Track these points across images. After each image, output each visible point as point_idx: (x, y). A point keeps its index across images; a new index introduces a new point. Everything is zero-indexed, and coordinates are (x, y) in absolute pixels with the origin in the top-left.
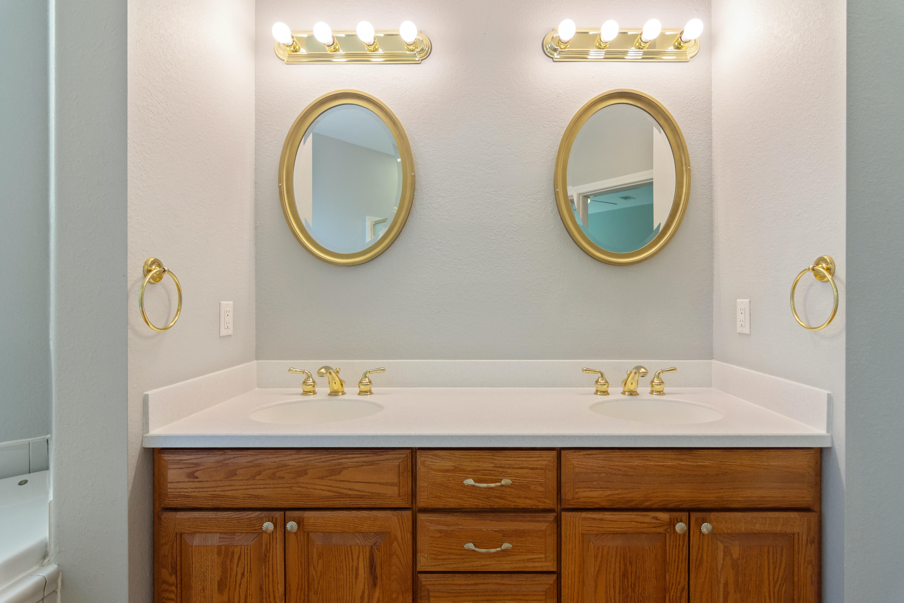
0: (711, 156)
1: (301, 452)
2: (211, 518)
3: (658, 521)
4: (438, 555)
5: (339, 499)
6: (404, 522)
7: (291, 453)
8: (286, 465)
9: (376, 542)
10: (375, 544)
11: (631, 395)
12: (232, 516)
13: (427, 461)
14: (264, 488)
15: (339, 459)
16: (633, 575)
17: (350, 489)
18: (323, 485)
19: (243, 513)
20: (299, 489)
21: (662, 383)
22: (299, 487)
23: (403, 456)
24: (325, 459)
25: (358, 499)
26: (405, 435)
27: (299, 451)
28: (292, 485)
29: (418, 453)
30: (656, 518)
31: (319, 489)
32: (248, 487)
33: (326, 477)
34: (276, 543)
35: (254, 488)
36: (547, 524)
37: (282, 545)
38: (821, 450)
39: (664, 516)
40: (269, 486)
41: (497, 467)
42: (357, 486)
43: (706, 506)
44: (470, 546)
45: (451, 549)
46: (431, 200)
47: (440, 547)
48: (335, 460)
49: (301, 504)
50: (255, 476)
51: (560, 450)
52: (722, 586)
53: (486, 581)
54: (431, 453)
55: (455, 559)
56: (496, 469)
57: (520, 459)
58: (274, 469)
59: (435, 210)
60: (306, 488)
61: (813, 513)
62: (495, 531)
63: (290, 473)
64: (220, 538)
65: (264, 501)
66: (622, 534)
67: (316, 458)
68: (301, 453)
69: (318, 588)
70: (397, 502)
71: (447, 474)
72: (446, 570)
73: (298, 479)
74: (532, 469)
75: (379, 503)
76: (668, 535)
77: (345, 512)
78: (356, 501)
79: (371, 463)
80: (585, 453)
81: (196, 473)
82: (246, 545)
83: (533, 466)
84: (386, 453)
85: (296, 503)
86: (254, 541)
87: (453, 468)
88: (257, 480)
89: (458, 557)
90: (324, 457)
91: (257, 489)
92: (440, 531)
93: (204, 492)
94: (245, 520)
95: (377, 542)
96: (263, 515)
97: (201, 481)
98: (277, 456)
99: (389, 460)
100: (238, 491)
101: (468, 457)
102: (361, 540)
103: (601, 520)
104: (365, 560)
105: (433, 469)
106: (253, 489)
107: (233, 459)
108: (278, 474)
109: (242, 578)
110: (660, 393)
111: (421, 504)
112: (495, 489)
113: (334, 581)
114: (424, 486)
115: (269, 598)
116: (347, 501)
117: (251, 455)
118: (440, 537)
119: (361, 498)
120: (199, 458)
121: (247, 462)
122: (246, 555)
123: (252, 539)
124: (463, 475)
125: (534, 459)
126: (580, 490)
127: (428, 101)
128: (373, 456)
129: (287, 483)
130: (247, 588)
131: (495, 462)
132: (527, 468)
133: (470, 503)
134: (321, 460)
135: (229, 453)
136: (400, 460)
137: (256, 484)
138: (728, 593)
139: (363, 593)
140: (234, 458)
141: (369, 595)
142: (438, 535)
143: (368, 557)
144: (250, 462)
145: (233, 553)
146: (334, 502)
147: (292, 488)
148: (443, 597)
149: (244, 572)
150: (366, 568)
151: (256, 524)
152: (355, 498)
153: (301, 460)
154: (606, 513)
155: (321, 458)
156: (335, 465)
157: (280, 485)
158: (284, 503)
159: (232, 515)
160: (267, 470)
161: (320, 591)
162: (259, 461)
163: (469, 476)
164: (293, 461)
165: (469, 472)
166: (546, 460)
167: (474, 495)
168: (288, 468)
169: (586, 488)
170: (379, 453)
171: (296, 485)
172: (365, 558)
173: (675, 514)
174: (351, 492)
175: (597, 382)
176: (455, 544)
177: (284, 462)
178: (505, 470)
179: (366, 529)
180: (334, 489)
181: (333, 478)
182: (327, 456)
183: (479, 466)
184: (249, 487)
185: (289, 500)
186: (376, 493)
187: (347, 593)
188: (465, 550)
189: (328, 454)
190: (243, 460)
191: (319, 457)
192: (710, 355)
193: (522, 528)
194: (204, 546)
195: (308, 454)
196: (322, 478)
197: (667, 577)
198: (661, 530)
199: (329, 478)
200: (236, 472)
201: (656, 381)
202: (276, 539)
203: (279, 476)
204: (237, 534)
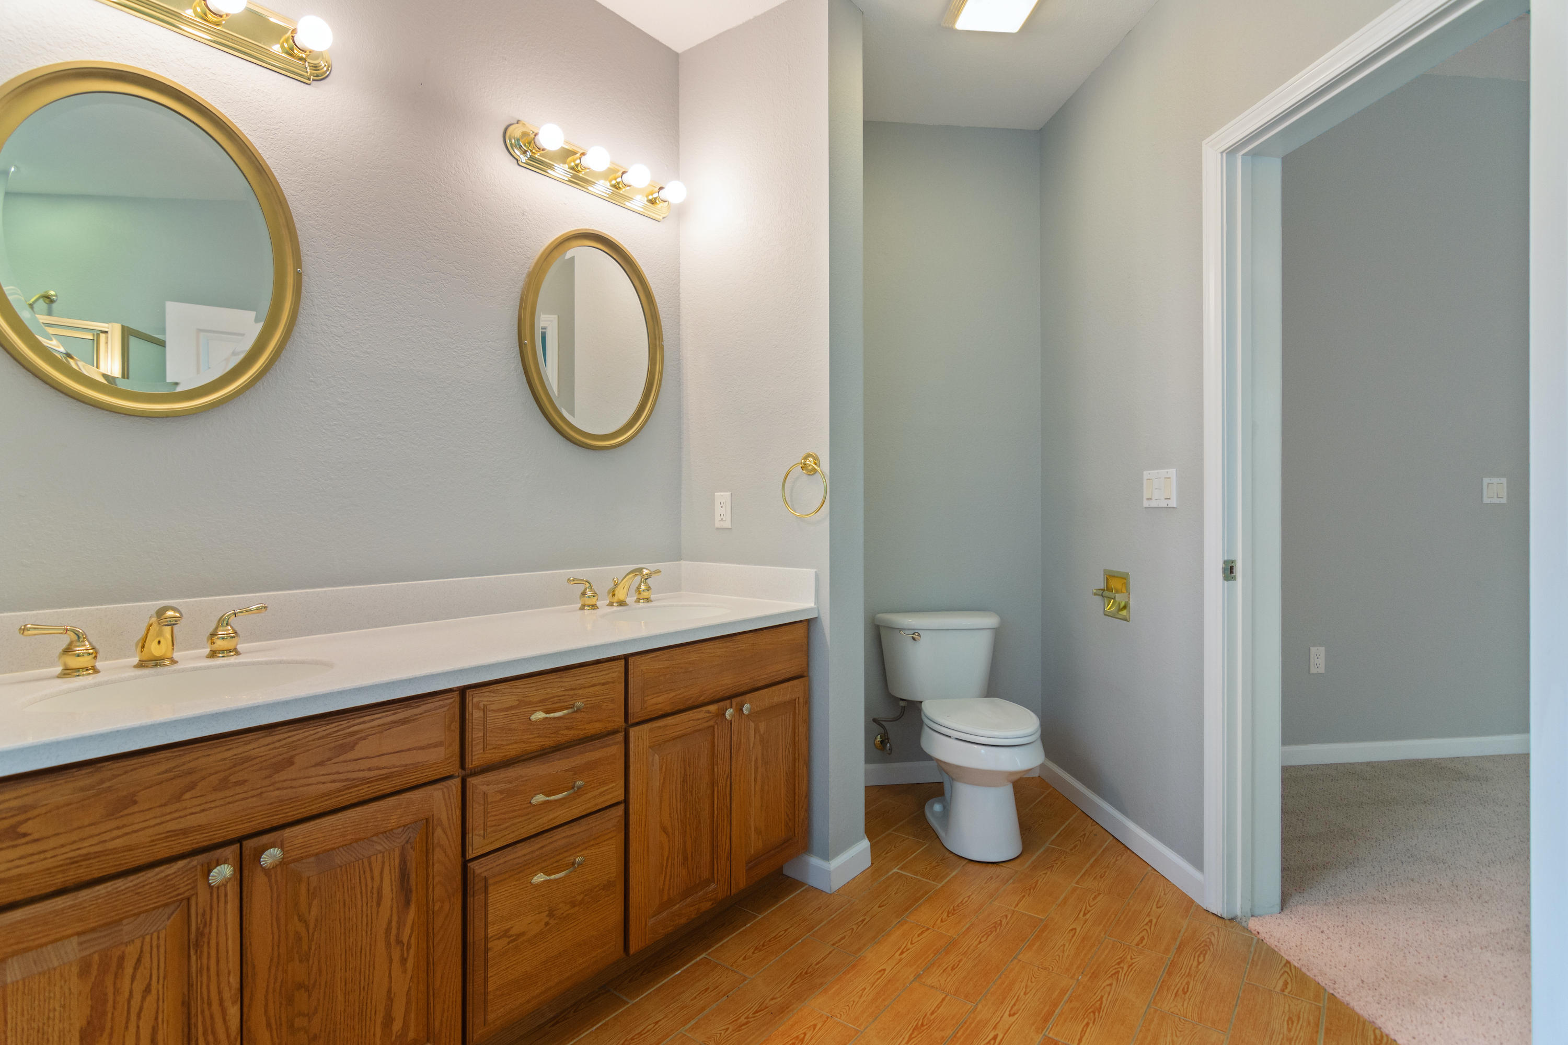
0: (679, 334)
1: (275, 731)
2: (63, 909)
3: (711, 714)
4: (499, 825)
5: (350, 791)
6: (451, 796)
7: (254, 737)
8: (248, 759)
9: (407, 839)
10: (407, 842)
11: (621, 605)
12: (120, 887)
13: (482, 701)
14: (203, 811)
15: (349, 727)
16: (691, 776)
17: (370, 769)
18: (323, 775)
19: (146, 874)
20: (277, 793)
21: (648, 589)
22: (278, 789)
23: (449, 701)
24: (325, 733)
25: (381, 782)
26: (456, 669)
27: (270, 730)
28: (264, 789)
29: (469, 693)
30: (709, 712)
31: (315, 782)
32: (163, 819)
33: (330, 759)
34: (226, 902)
35: (180, 817)
36: (617, 746)
37: (237, 901)
38: (808, 621)
39: (713, 708)
40: (213, 805)
41: (568, 690)
42: (383, 762)
43: (744, 689)
44: (540, 798)
45: (515, 811)
46: (329, 320)
47: (501, 814)
48: (343, 729)
49: (276, 820)
50: (183, 794)
51: (626, 658)
52: (753, 763)
53: (554, 839)
54: (485, 689)
55: (519, 822)
56: (567, 693)
57: (590, 676)
58: (225, 770)
59: (337, 338)
60: (291, 787)
61: (803, 679)
62: (566, 771)
63: (261, 769)
64: (80, 944)
65: (198, 837)
66: (680, 737)
67: (307, 734)
68: (277, 732)
69: (310, 949)
70: (441, 770)
71: (508, 713)
72: (505, 843)
73: (276, 776)
74: (603, 684)
75: (413, 779)
76: (716, 726)
77: (357, 809)
78: (378, 785)
79: (404, 722)
80: (650, 656)
81: (24, 825)
82: (154, 932)
83: (604, 681)
84: (424, 702)
85: (267, 819)
86: (172, 918)
87: (517, 702)
88: (186, 800)
89: (524, 818)
90: (322, 730)
91: (186, 816)
92: (501, 792)
93: (45, 859)
94: (153, 885)
95: (410, 837)
96: (195, 863)
97: (37, 840)
98: (228, 747)
99: (429, 711)
100: (140, 833)
101: (532, 685)
102: (384, 844)
103: (666, 726)
104: (393, 871)
105: (492, 710)
106: (177, 818)
107: (124, 776)
108: (233, 779)
109: (144, 998)
110: (648, 600)
111: (474, 763)
112: (565, 719)
113: (341, 927)
114: (478, 737)
115: (209, 1009)
116: (363, 789)
117: (168, 759)
118: (501, 800)
119: (386, 778)
120: (27, 795)
121: (159, 774)
122: (155, 950)
123: (166, 916)
124: (529, 709)
125: (604, 673)
126: (649, 698)
127: (324, 153)
128: (406, 710)
129: (253, 790)
130: (157, 1012)
131: (564, 684)
132: (599, 684)
133: (538, 743)
134: (317, 736)
135: (109, 767)
136: (446, 709)
137: (185, 809)
138: (758, 768)
139: (390, 922)
140: (126, 772)
141: (398, 923)
142: (499, 797)
143: (397, 865)
144: (166, 772)
145: (122, 958)
146: (339, 798)
147: (264, 795)
148: (505, 879)
149: (149, 985)
150: (394, 883)
151: (179, 885)
152: (377, 780)
153: (278, 744)
154: (669, 718)
155: (318, 732)
156: (345, 737)
157: (237, 797)
158: (243, 826)
159: (118, 885)
160: (209, 776)
161: (315, 950)
162: (192, 765)
163: (536, 709)
164: (263, 749)
165: (536, 703)
166: (616, 672)
167: (541, 732)
168: (254, 762)
169: (654, 694)
170: (414, 705)
171: (271, 788)
172: (393, 868)
173: (722, 704)
174: (372, 774)
175: (584, 594)
176: (519, 803)
177: (246, 754)
178: (576, 692)
179: (393, 824)
180: (342, 777)
181: (341, 758)
182: (328, 727)
183: (547, 693)
184: (168, 817)
185: (253, 819)
186: (412, 764)
187: (362, 934)
188: (534, 805)
189: (328, 724)
190: (150, 771)
191: (312, 732)
192: (677, 556)
193: (593, 759)
194: (40, 974)
195: (290, 731)
196: (321, 764)
197: (716, 770)
198: (711, 723)
199: (333, 761)
200: (135, 798)
201: (643, 586)
202: (226, 895)
203: (234, 781)
204: (125, 922)
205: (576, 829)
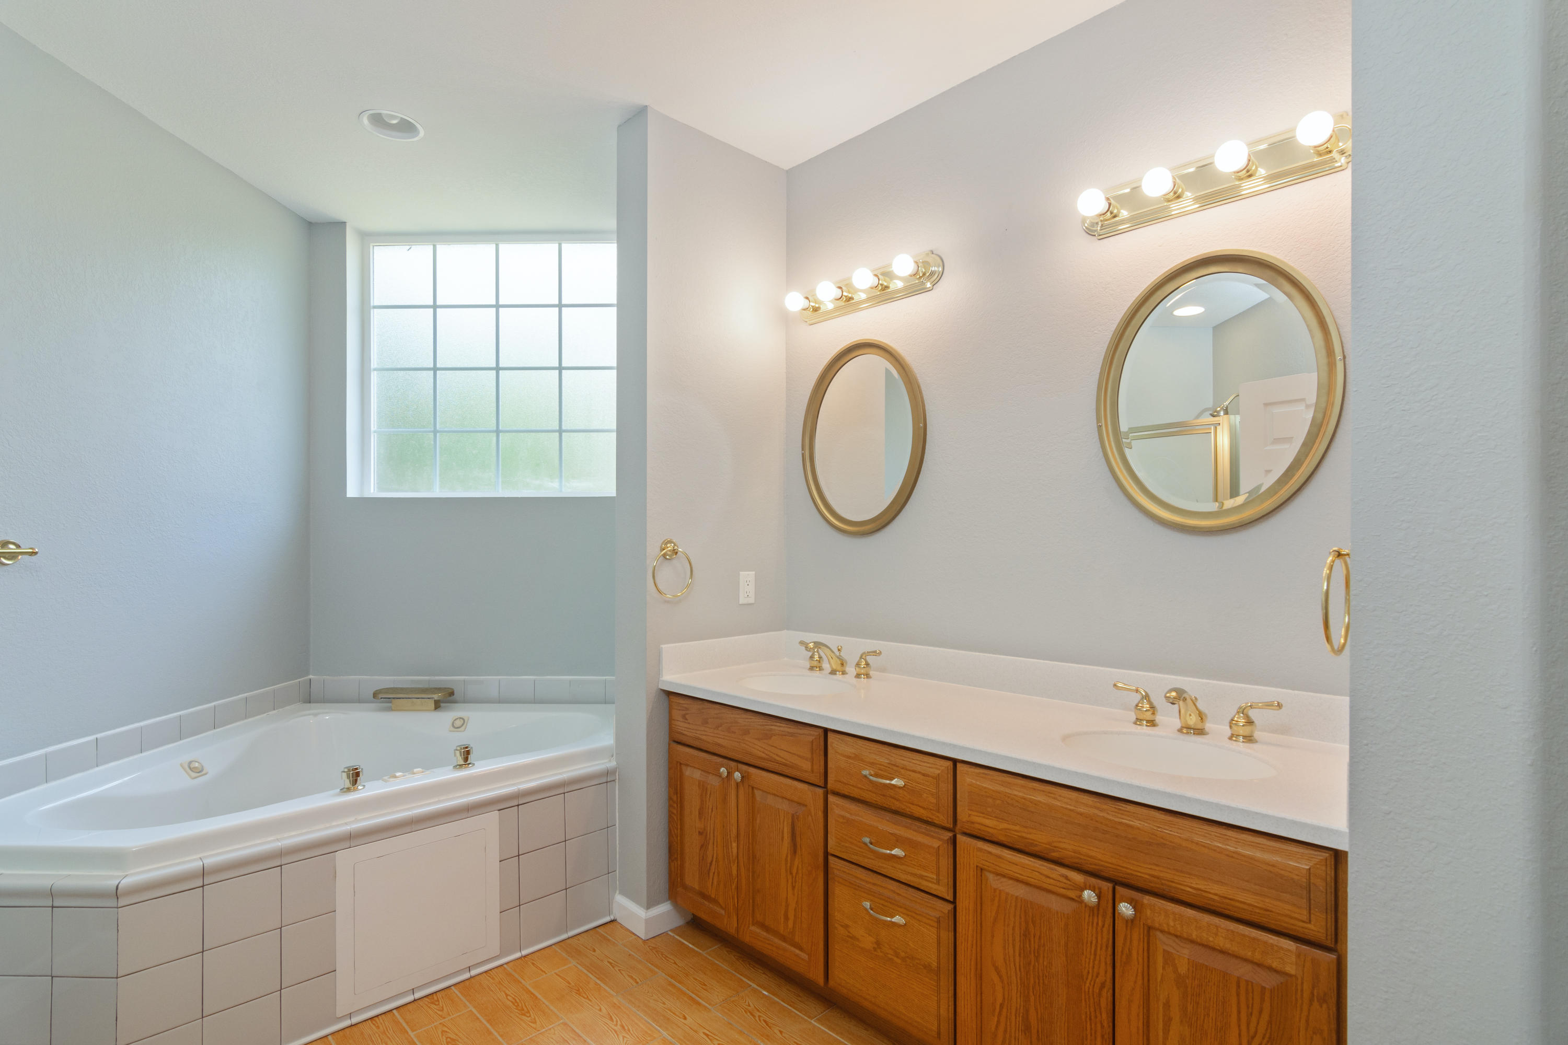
2: (695, 756)
6: (818, 800)
13: (838, 744)
15: (771, 725)
16: (1037, 940)
17: (776, 755)
18: (759, 746)
19: (711, 756)
22: (744, 743)
23: (816, 734)
25: (783, 766)
29: (831, 734)
30: (1066, 877)
31: (756, 749)
32: (714, 735)
33: (762, 739)
35: (718, 737)
36: (943, 843)
41: (892, 765)
42: (781, 753)
44: (867, 841)
45: (853, 838)
48: (768, 726)
50: (719, 727)
51: (956, 762)
60: (748, 746)
61: (1327, 954)
62: (888, 832)
64: (700, 774)
65: (722, 750)
66: (1024, 882)
67: (756, 720)
70: (813, 778)
71: (850, 761)
72: (848, 858)
73: (744, 736)
74: (924, 775)
77: (775, 776)
82: (712, 784)
83: (925, 772)
84: (803, 728)
86: (717, 782)
87: (854, 756)
88: (720, 731)
89: (857, 849)
92: (845, 817)
94: (712, 763)
95: (797, 811)
96: (721, 761)
99: (805, 734)
101: (868, 748)
102: (786, 806)
104: (788, 827)
105: (841, 754)
109: (712, 811)
111: (831, 786)
112: (889, 787)
113: (768, 837)
116: (776, 765)
118: (845, 824)
119: (786, 765)
122: (713, 792)
123: (715, 780)
124: (861, 765)
125: (927, 765)
126: (975, 814)
128: (793, 728)
129: (737, 739)
130: (715, 821)
131: (891, 758)
132: (920, 773)
136: (815, 738)
139: (788, 856)
141: (791, 859)
142: (844, 821)
143: (791, 823)
145: (707, 790)
147: (740, 743)
148: (845, 885)
149: (713, 807)
150: (789, 836)
151: (718, 768)
152: (780, 764)
155: (760, 722)
156: (769, 730)
158: (734, 754)
165: (867, 763)
166: (941, 769)
167: (870, 787)
169: (982, 813)
171: (742, 741)
172: (788, 824)
178: (899, 769)
179: (789, 797)
180: (766, 752)
181: (766, 741)
182: (764, 721)
183: (877, 760)
185: (737, 753)
186: (794, 764)
187: (776, 851)
188: (862, 843)
194: (691, 778)
196: (759, 740)
198: (1064, 892)
203: (733, 730)
204: (708, 773)
205: (903, 890)
